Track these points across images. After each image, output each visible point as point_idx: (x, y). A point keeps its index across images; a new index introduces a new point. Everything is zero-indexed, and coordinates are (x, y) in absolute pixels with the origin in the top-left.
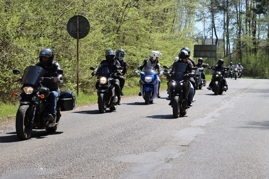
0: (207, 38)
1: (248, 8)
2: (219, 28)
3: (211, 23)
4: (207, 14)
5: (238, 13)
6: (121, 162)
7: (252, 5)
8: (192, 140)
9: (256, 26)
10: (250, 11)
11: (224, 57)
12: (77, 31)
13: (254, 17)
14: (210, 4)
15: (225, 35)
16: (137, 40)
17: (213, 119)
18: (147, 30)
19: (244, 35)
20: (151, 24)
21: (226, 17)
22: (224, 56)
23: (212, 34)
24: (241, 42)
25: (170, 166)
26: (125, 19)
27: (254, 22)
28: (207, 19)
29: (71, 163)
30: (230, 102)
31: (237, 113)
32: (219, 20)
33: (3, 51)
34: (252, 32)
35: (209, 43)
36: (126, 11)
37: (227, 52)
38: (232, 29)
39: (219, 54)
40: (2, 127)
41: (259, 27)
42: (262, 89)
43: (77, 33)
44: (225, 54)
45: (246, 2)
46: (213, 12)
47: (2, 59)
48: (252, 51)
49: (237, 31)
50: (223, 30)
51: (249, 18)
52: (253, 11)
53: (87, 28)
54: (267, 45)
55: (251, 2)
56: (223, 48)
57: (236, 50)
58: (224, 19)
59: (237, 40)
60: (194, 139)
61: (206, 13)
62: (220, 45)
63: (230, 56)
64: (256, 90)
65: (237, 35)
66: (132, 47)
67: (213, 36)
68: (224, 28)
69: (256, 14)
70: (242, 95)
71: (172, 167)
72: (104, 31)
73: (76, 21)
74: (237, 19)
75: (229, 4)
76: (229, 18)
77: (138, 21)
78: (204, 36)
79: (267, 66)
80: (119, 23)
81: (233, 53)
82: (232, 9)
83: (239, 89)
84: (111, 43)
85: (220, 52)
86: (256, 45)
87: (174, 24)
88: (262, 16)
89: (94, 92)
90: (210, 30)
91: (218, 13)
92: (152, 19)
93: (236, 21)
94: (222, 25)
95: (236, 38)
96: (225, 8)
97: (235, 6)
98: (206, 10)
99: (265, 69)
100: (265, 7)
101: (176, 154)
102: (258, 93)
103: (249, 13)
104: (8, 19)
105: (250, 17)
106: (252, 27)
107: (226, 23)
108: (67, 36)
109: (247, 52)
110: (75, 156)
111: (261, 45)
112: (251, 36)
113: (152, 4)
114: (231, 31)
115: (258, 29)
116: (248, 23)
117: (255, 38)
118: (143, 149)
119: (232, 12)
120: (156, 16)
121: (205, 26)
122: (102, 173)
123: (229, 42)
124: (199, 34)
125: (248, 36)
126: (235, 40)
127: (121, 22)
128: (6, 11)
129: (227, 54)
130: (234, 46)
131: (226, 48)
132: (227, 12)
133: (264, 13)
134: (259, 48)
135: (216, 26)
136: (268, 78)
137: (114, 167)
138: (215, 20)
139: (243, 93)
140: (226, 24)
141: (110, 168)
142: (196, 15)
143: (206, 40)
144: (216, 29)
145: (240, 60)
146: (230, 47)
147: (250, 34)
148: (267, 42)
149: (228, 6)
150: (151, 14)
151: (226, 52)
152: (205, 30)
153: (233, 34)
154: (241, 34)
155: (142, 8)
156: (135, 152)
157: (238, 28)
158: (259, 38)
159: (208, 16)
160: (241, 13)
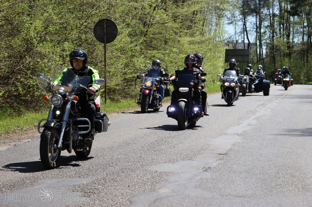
0: (239, 42)
1: (282, 11)
2: (251, 31)
3: (242, 26)
4: (238, 17)
5: (271, 15)
6: (156, 171)
7: (286, 7)
8: (229, 148)
9: (290, 29)
10: (284, 13)
11: (256, 63)
12: (104, 36)
13: (288, 20)
14: (241, 6)
15: (257, 38)
16: (166, 44)
17: (250, 127)
18: (176, 33)
19: (277, 38)
20: (180, 27)
21: (258, 20)
22: (256, 61)
23: (243, 37)
24: (275, 46)
25: (208, 175)
26: (153, 23)
27: (288, 25)
28: (238, 22)
29: (105, 173)
30: (266, 109)
31: (274, 120)
32: (251, 23)
33: (26, 57)
34: (286, 36)
35: (240, 47)
36: (154, 14)
37: (260, 57)
38: (265, 32)
39: (252, 58)
40: (30, 136)
41: (293, 30)
42: (299, 95)
43: (104, 38)
44: (257, 59)
45: (280, 4)
46: (244, 14)
47: (25, 65)
48: (286, 55)
49: (270, 35)
50: (256, 34)
51: (282, 21)
52: (287, 13)
53: (115, 32)
54: (302, 49)
55: (285, 4)
56: (256, 52)
57: (269, 54)
58: (256, 22)
59: (271, 44)
60: (231, 148)
61: (237, 15)
62: (252, 49)
63: (263, 61)
64: (293, 96)
65: (270, 38)
66: (160, 52)
67: (245, 40)
68: (256, 32)
69: (290, 17)
70: (278, 102)
71: (211, 176)
72: (130, 35)
73: (103, 25)
74: (269, 22)
75: (261, 6)
76: (262, 21)
77: (166, 25)
78: (235, 40)
79: (302, 71)
80: (146, 27)
81: (266, 57)
82: (265, 11)
83: (274, 95)
84: (138, 48)
85: (252, 57)
86: (291, 49)
87: (204, 27)
88: (296, 18)
89: (122, 99)
90: (241, 34)
91: (250, 16)
92: (181, 22)
93: (269, 24)
94: (254, 28)
95: (269, 42)
96: (257, 11)
97: (268, 8)
98: (237, 13)
99: (300, 74)
100: (300, 9)
101: (214, 163)
102: (295, 99)
103: (282, 16)
104: (31, 24)
105: (284, 20)
106: (286, 30)
107: (258, 26)
108: (92, 40)
109: (281, 56)
110: (108, 166)
111: (295, 49)
112: (285, 39)
113: (181, 7)
114: (264, 35)
115: (292, 32)
116: (282, 26)
117: (289, 42)
118: (179, 157)
119: (264, 15)
120: (185, 19)
121: (236, 29)
122: (138, 182)
123: (262, 46)
124: (230, 38)
125: (282, 40)
126: (268, 44)
127: (149, 25)
128: (28, 15)
129: (260, 59)
130: (267, 50)
131: (258, 52)
132: (259, 14)
133: (298, 15)
134: (293, 52)
135: (248, 29)
136: (303, 83)
137: (150, 176)
138: (247, 23)
139: (279, 100)
140: (258, 28)
141: (146, 178)
142: (227, 19)
143: (237, 45)
144: (248, 32)
145: (274, 64)
146: (263, 52)
147: (284, 37)
148: (302, 45)
149: (260, 8)
150: (180, 17)
151: (258, 56)
152: (236, 34)
153: (266, 38)
154: (274, 38)
155: (170, 11)
156: (170, 161)
157: (271, 31)
158: (293, 42)
159: (239, 19)
160: (274, 15)
